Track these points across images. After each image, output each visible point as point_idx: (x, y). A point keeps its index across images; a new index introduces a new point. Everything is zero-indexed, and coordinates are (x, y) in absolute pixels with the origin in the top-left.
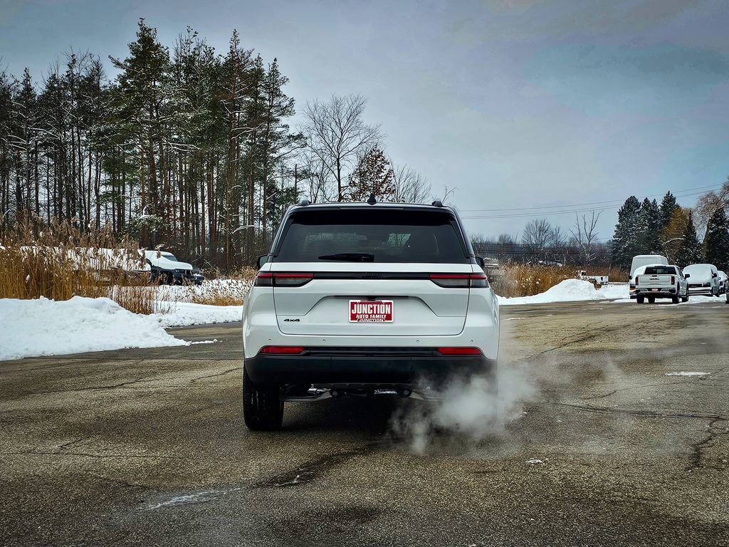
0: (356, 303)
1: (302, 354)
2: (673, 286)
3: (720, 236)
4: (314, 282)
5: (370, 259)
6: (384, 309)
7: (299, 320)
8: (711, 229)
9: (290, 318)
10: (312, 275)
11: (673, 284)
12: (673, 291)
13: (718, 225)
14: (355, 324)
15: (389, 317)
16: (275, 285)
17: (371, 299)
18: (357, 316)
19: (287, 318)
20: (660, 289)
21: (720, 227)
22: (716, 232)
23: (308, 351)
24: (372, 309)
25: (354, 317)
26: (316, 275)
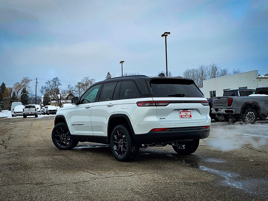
0: (181, 112)
1: (167, 131)
2: (36, 112)
3: (25, 96)
4: (170, 104)
5: (183, 96)
6: (189, 114)
7: (165, 118)
8: (22, 94)
9: (162, 118)
10: (169, 102)
11: (36, 111)
12: (36, 113)
13: (24, 93)
14: (182, 119)
15: (191, 116)
16: (156, 106)
17: (185, 110)
18: (182, 116)
19: (161, 118)
20: (31, 113)
21: (25, 93)
22: (23, 95)
23: (170, 130)
24: (186, 113)
25: (181, 116)
26: (171, 102)
